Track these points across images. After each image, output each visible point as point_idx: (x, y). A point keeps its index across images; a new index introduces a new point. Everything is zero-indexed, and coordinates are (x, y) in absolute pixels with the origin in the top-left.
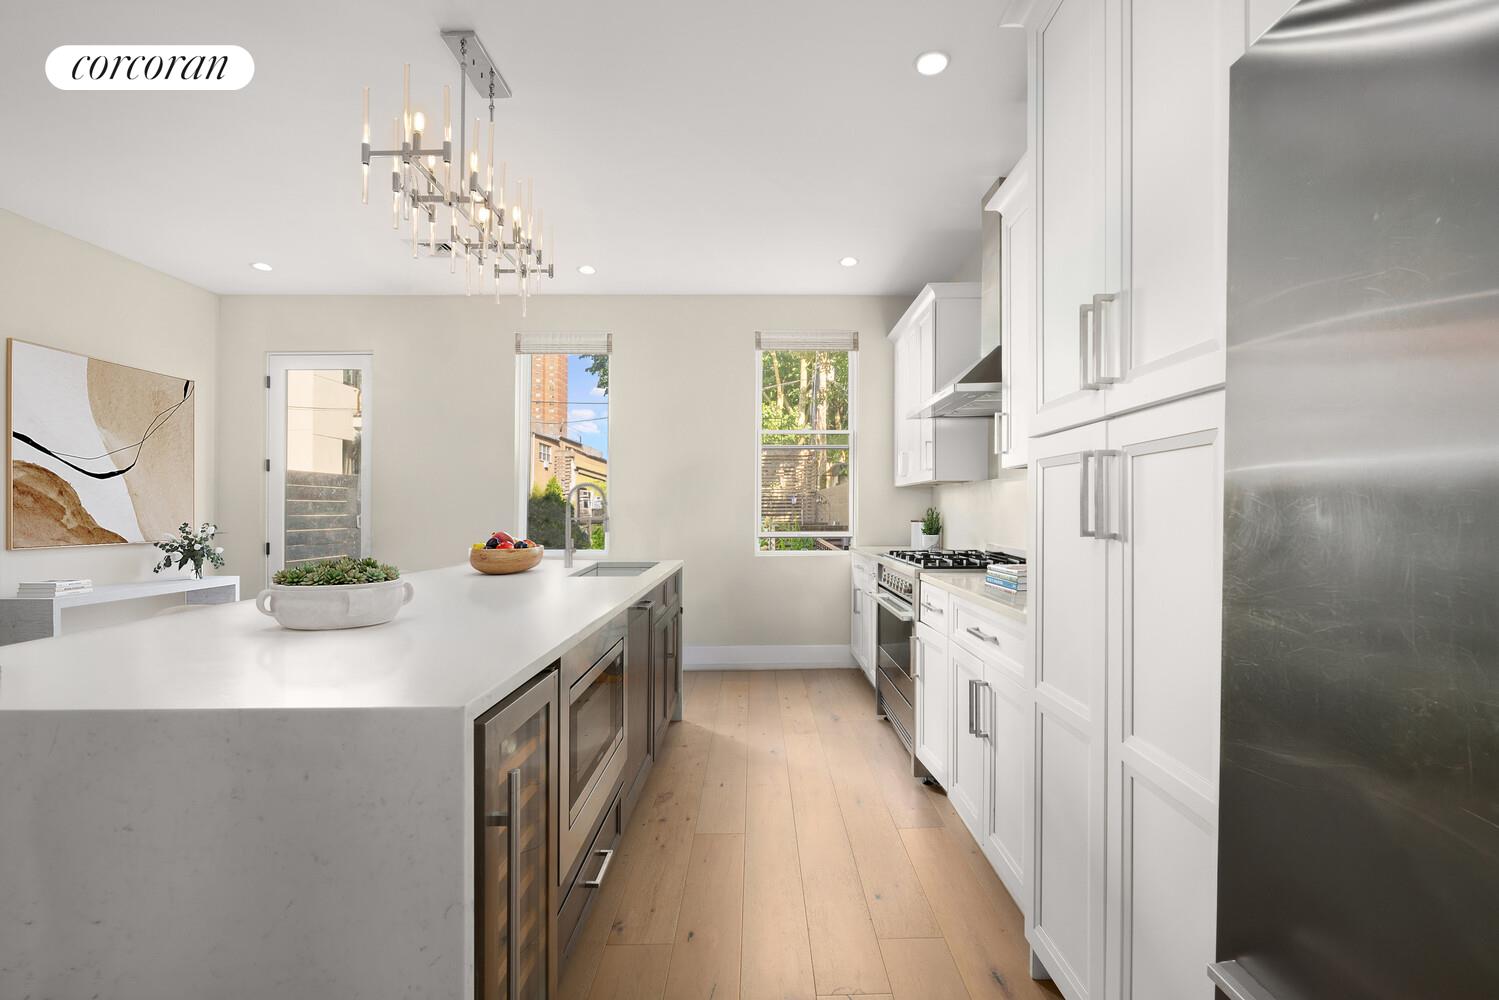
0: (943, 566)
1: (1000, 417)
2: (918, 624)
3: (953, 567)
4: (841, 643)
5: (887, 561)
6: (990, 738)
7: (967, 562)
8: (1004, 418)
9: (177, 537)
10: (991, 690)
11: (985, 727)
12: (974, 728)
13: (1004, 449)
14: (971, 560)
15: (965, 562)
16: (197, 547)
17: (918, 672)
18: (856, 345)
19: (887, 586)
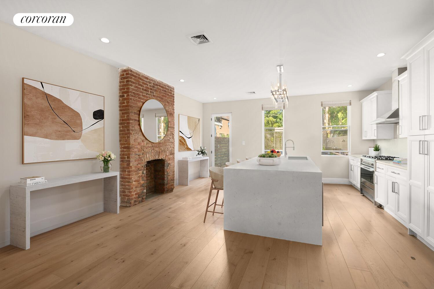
0: (382, 159)
1: (399, 127)
2: (375, 172)
3: (385, 160)
4: (346, 178)
5: (363, 158)
6: (398, 193)
7: (389, 159)
8: (400, 127)
9: (199, 149)
10: (398, 183)
11: (396, 191)
12: (393, 191)
13: (400, 133)
14: (390, 158)
15: (388, 159)
16: (203, 151)
17: (376, 182)
18: (350, 104)
19: (364, 163)
